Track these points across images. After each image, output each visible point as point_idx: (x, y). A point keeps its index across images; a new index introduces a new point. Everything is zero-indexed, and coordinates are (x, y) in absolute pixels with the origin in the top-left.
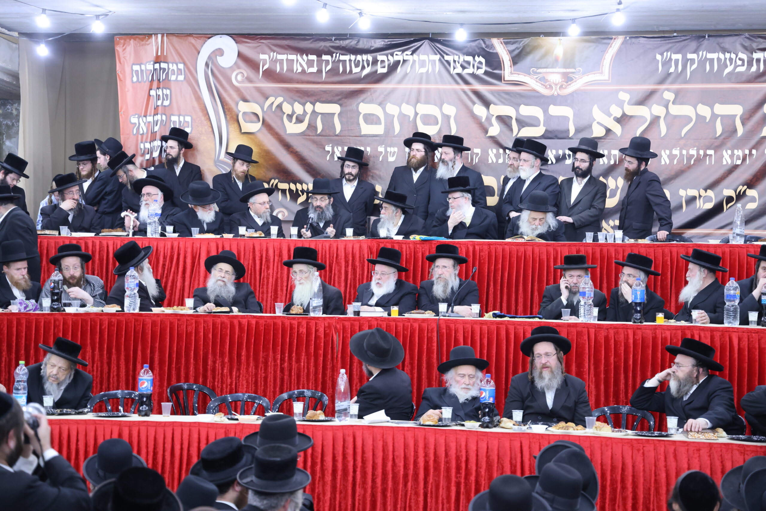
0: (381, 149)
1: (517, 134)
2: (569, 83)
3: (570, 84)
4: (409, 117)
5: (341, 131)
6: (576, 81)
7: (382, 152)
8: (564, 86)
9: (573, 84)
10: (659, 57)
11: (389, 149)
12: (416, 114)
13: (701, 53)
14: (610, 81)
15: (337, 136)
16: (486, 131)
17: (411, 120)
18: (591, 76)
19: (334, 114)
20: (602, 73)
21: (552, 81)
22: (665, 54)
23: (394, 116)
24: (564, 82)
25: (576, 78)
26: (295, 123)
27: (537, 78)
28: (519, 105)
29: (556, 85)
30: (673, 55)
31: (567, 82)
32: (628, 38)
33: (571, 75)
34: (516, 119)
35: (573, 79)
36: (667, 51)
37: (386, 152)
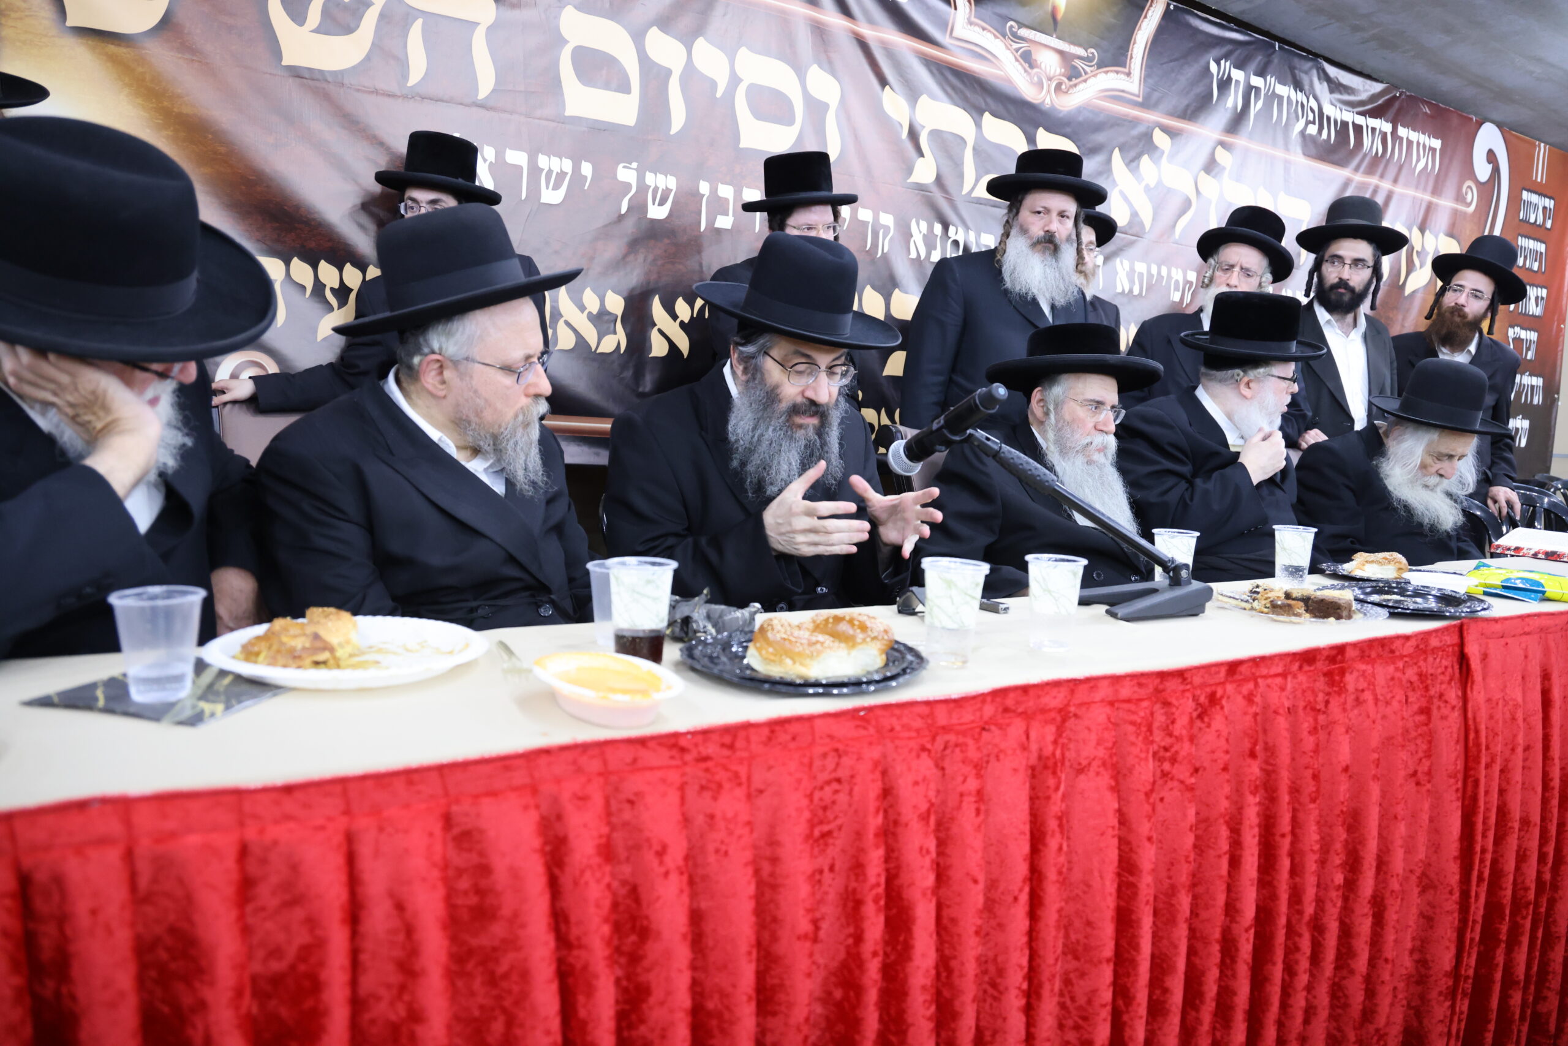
0: (626, 174)
1: (973, 189)
2: (1074, 81)
3: (1075, 85)
4: (714, 84)
5: (493, 91)
6: (1085, 81)
7: (627, 186)
8: (1063, 87)
9: (1081, 86)
10: (1213, 67)
11: (650, 179)
12: (735, 80)
13: (1268, 77)
14: (1140, 100)
15: (482, 105)
16: (910, 171)
17: (719, 95)
18: (1112, 75)
19: (475, 24)
20: (1129, 74)
21: (1043, 66)
22: (1223, 62)
23: (669, 72)
24: (1063, 75)
25: (1086, 73)
26: (316, 31)
27: (1017, 50)
28: (981, 112)
29: (1050, 79)
30: (1232, 69)
31: (1070, 79)
32: (1172, 7)
33: (1078, 63)
34: (974, 149)
35: (1081, 76)
36: (1226, 57)
37: (643, 188)
